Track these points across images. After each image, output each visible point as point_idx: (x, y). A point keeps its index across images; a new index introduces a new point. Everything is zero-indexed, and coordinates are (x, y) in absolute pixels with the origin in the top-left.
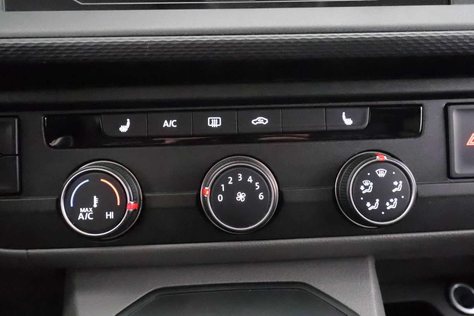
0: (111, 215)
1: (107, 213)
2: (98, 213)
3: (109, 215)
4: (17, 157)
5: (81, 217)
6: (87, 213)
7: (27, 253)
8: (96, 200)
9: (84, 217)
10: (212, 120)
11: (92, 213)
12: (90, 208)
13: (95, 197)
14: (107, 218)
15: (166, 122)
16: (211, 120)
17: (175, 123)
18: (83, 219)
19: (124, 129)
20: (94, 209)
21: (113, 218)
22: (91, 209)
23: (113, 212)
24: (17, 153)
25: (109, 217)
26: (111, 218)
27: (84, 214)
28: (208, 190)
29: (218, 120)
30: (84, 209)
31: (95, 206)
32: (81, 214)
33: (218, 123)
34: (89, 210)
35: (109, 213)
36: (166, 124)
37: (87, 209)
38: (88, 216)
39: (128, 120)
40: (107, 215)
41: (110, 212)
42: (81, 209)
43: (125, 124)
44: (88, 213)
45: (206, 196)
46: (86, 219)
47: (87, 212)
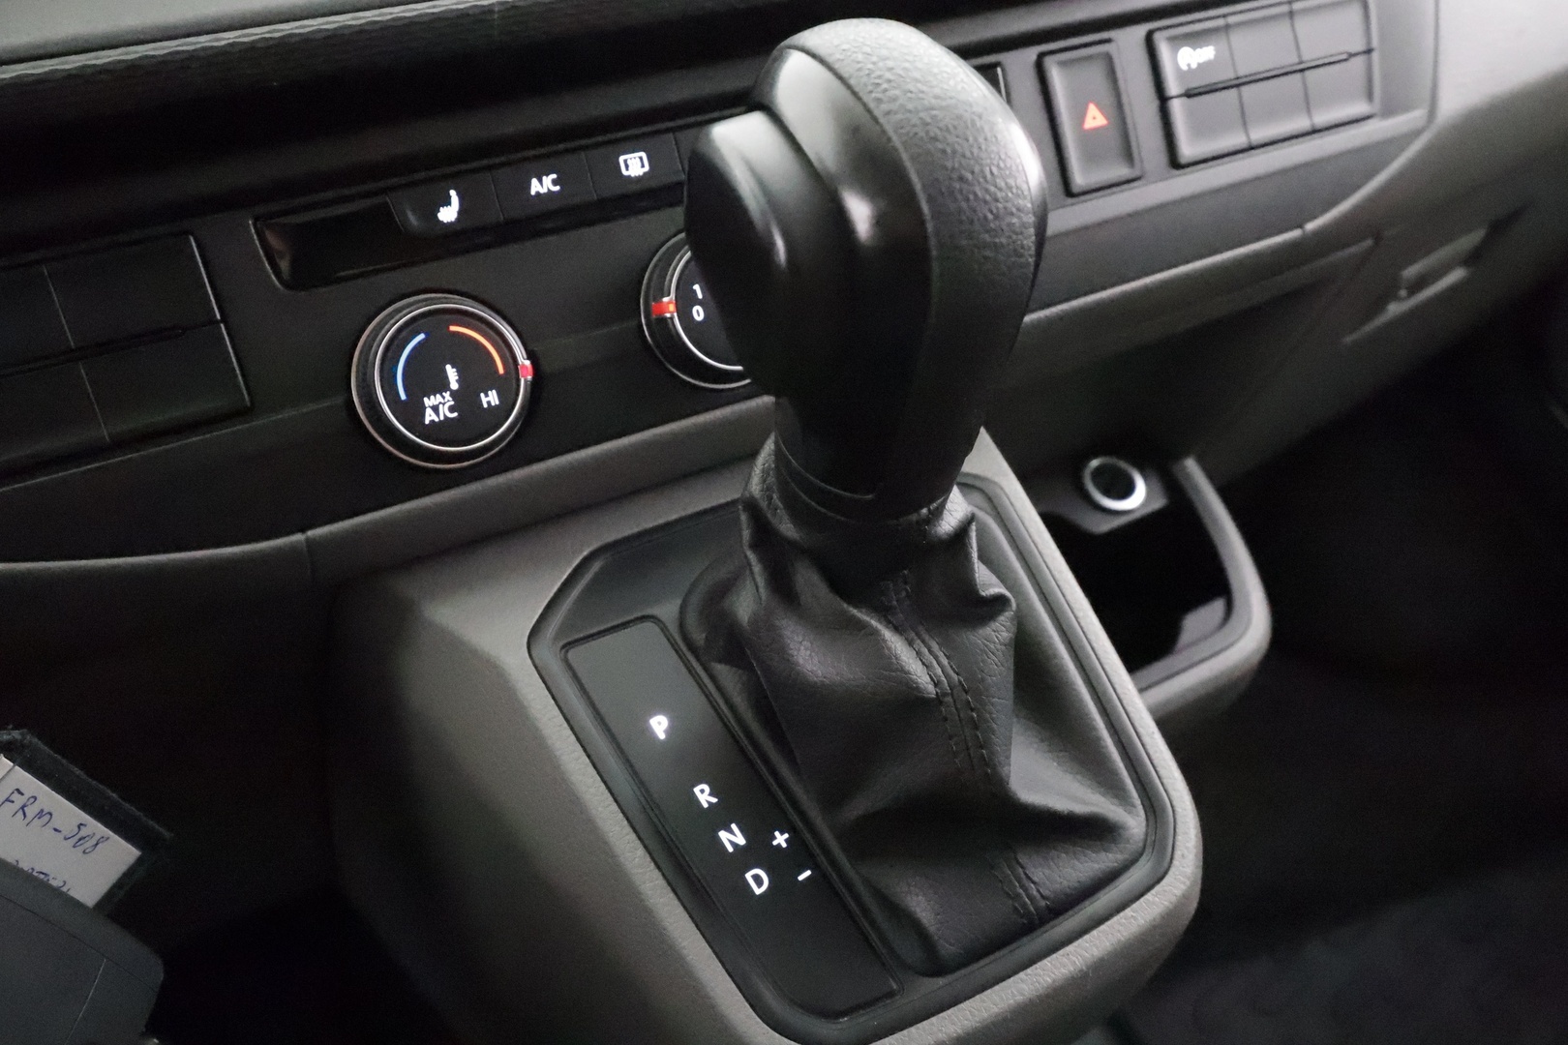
0: (491, 398)
1: (482, 395)
2: (465, 399)
3: (488, 399)
4: (222, 325)
5: (430, 416)
6: (441, 406)
7: (307, 540)
8: (452, 373)
9: (437, 414)
10: (629, 162)
11: (452, 403)
12: (444, 394)
13: (448, 367)
14: (485, 406)
15: (534, 182)
16: (625, 161)
17: (555, 182)
18: (437, 420)
19: (448, 214)
20: (454, 394)
21: (497, 403)
22: (447, 395)
23: (494, 391)
24: (218, 317)
25: (489, 403)
26: (493, 404)
27: (435, 409)
28: (670, 302)
29: (641, 158)
30: (432, 397)
31: (454, 386)
32: (428, 411)
33: (643, 166)
34: (444, 398)
35: (487, 396)
36: (535, 187)
37: (438, 396)
38: (445, 412)
39: (453, 193)
40: (484, 400)
41: (490, 392)
42: (426, 399)
43: (447, 202)
44: (444, 404)
45: (668, 315)
46: (442, 418)
47: (440, 403)
